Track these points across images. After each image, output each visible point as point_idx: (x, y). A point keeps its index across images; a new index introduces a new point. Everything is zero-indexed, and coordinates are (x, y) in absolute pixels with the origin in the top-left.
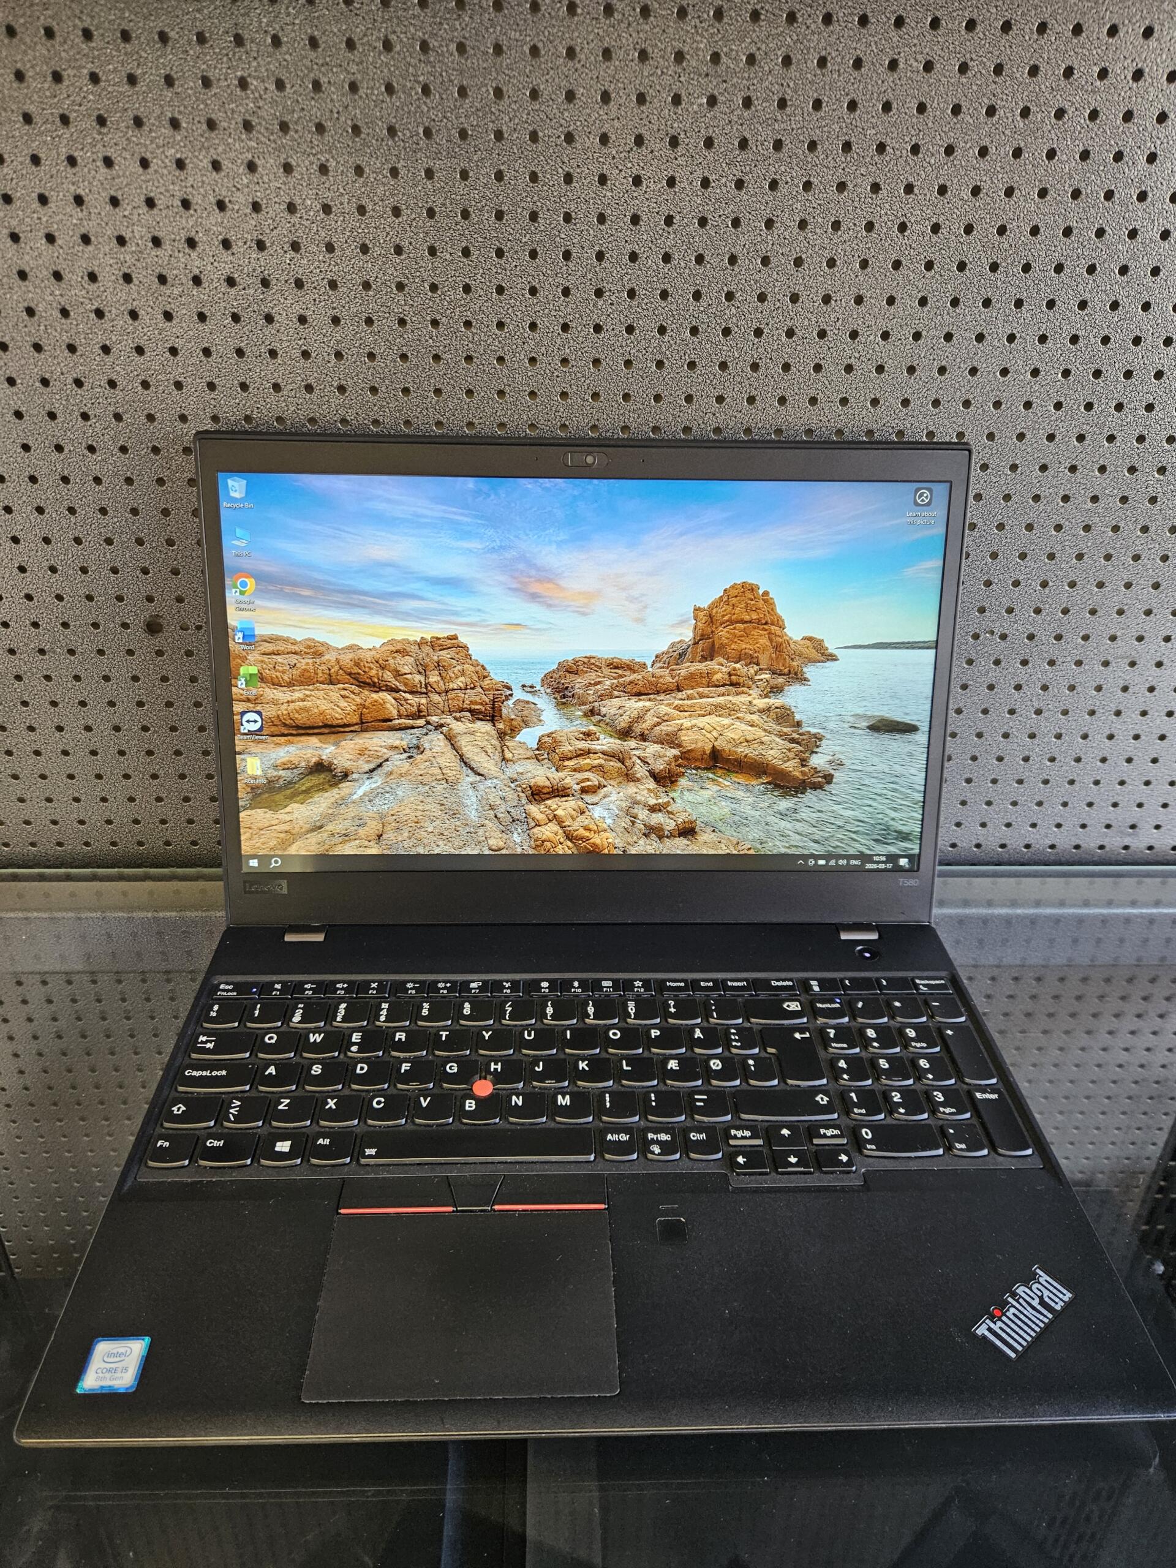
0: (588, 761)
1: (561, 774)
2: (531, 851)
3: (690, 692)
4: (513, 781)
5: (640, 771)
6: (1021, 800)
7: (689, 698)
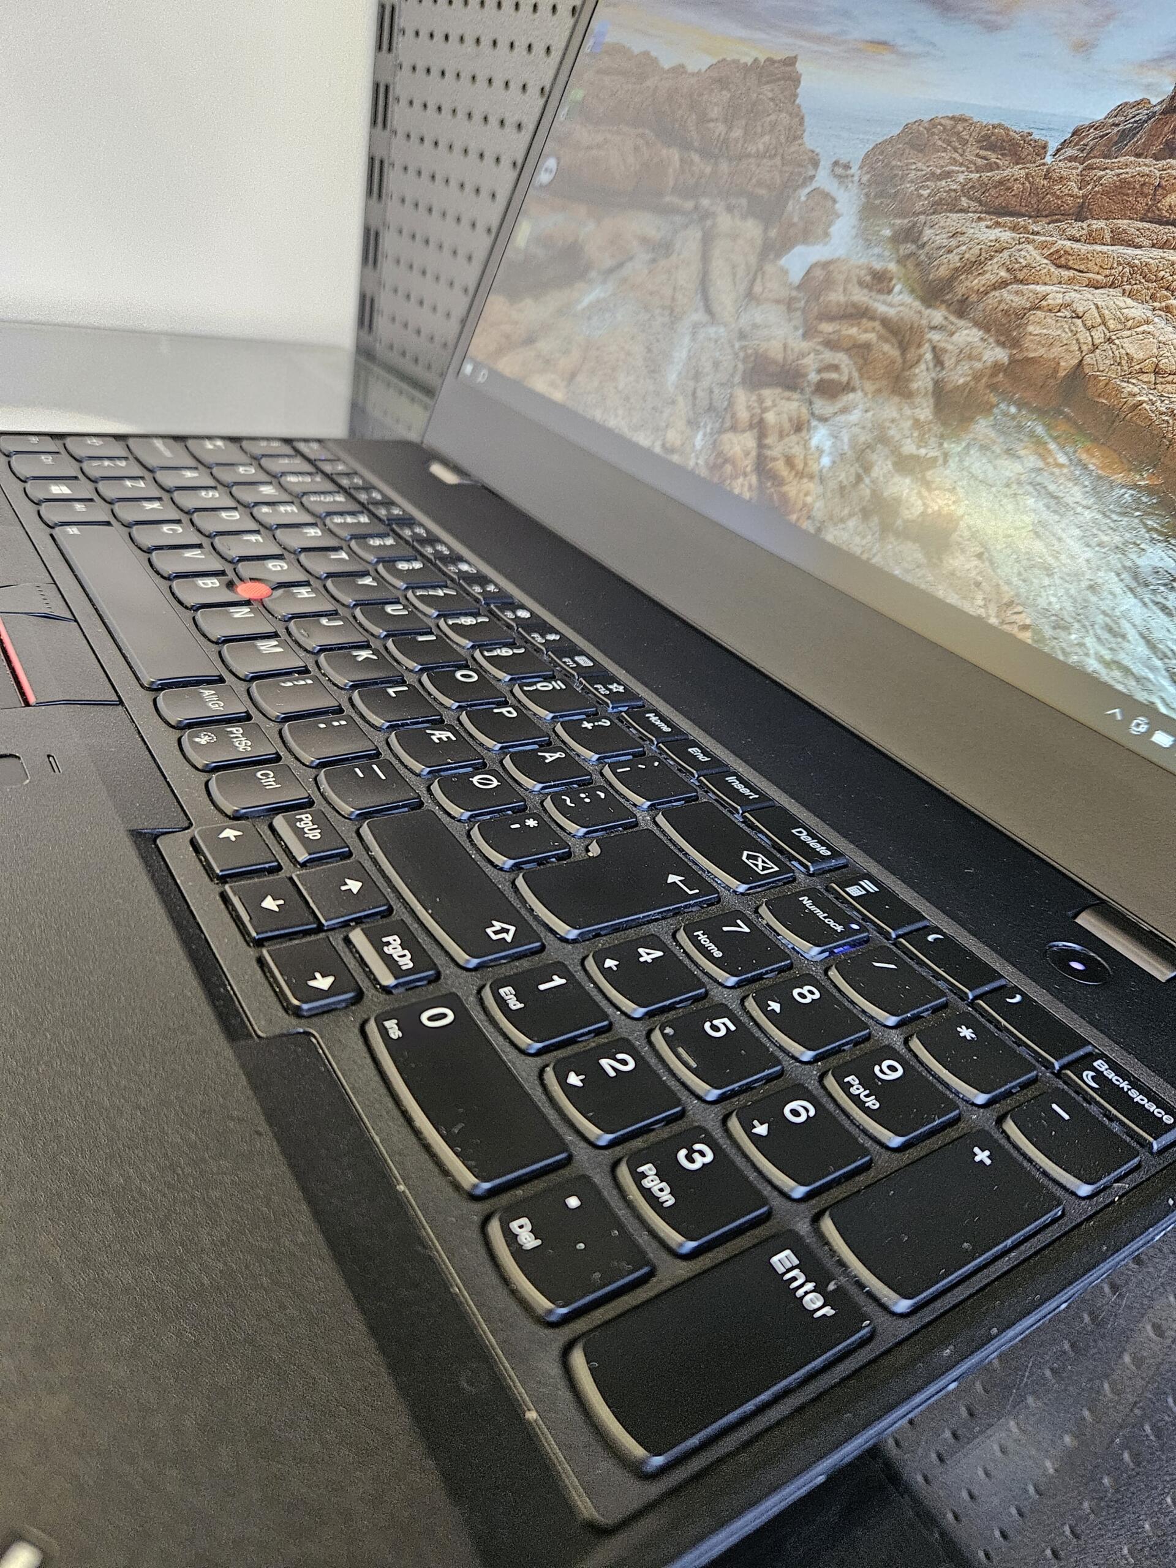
0: (854, 331)
1: (805, 345)
2: (703, 472)
3: (1097, 224)
4: (742, 336)
5: (923, 378)
7: (1092, 238)
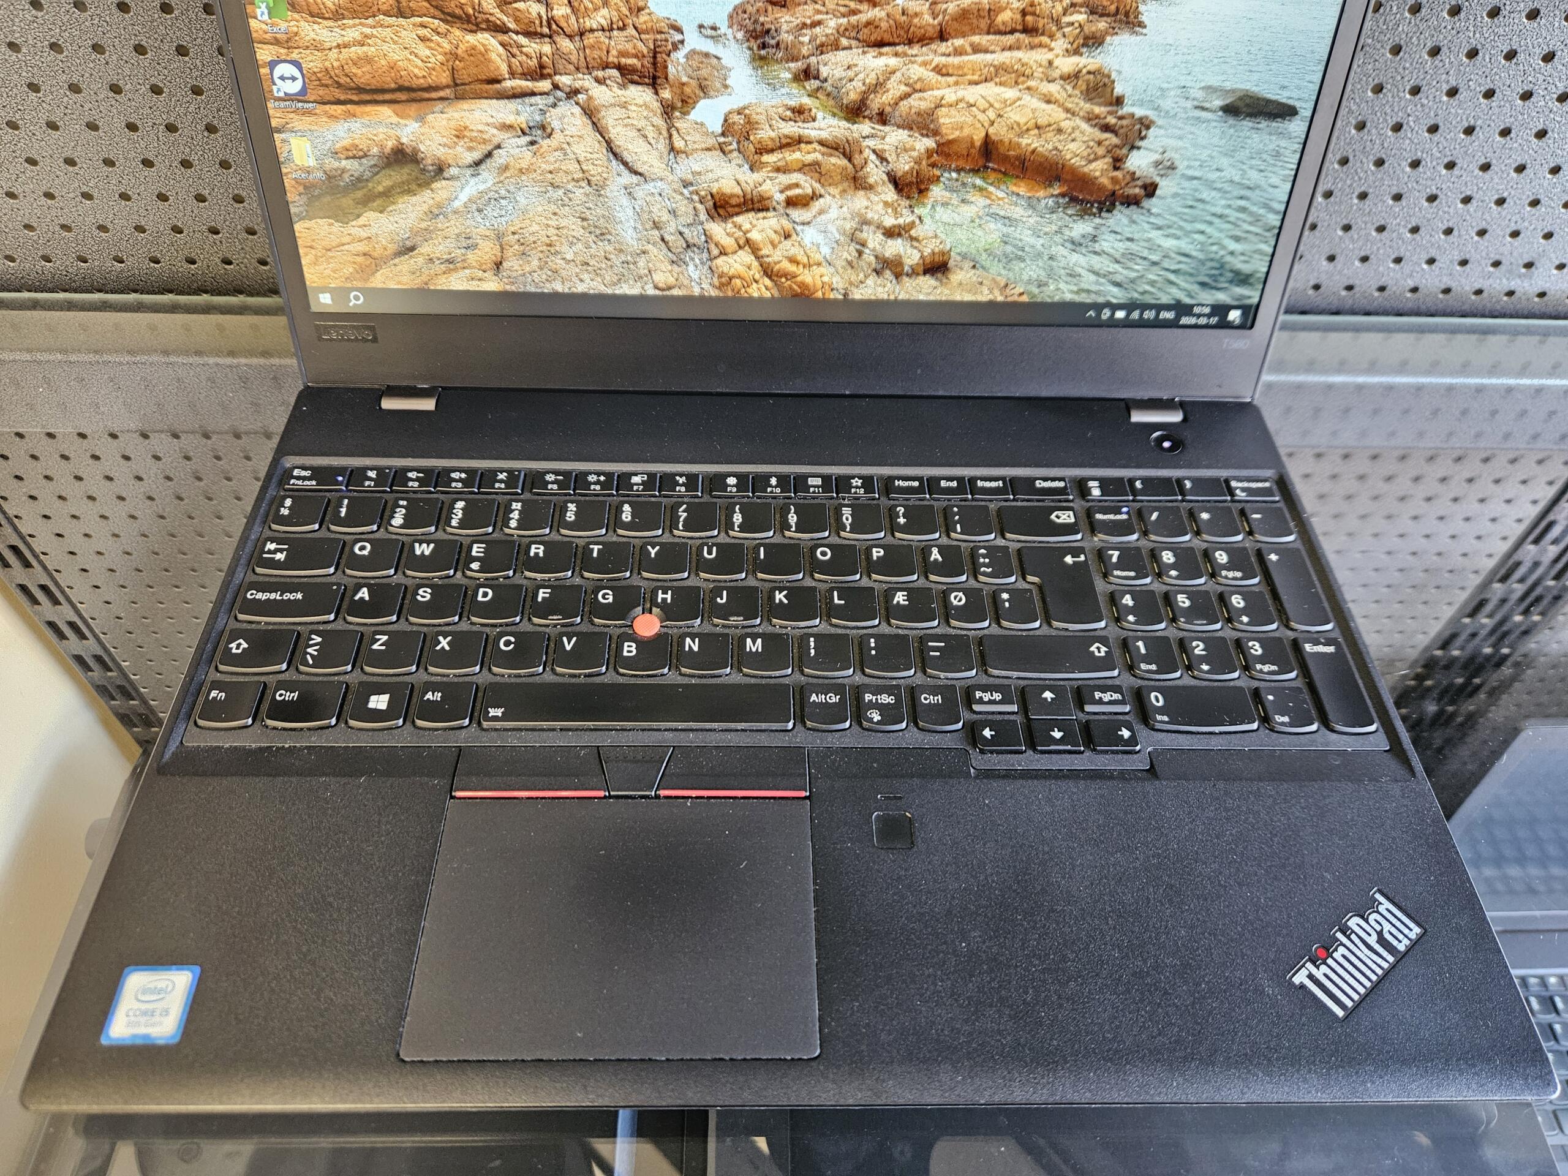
0: (797, 155)
1: (757, 176)
2: (714, 293)
3: (958, 42)
4: (686, 184)
5: (875, 173)
6: (1391, 223)
7: (958, 52)
